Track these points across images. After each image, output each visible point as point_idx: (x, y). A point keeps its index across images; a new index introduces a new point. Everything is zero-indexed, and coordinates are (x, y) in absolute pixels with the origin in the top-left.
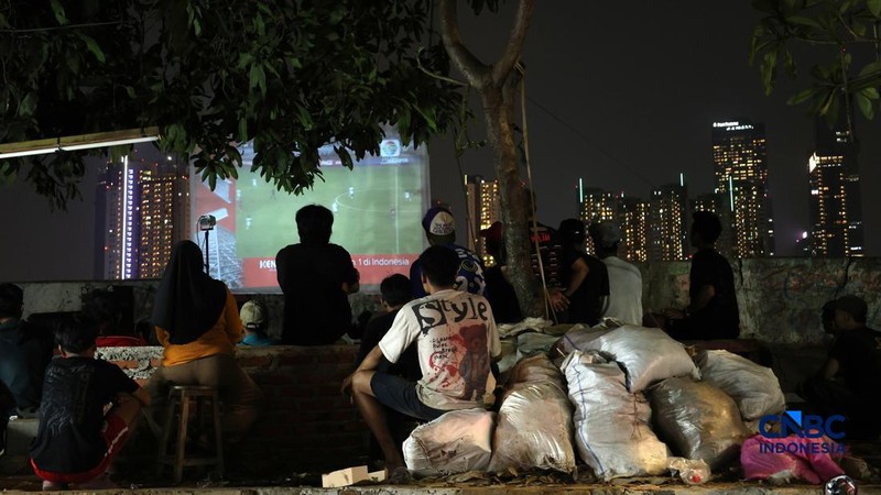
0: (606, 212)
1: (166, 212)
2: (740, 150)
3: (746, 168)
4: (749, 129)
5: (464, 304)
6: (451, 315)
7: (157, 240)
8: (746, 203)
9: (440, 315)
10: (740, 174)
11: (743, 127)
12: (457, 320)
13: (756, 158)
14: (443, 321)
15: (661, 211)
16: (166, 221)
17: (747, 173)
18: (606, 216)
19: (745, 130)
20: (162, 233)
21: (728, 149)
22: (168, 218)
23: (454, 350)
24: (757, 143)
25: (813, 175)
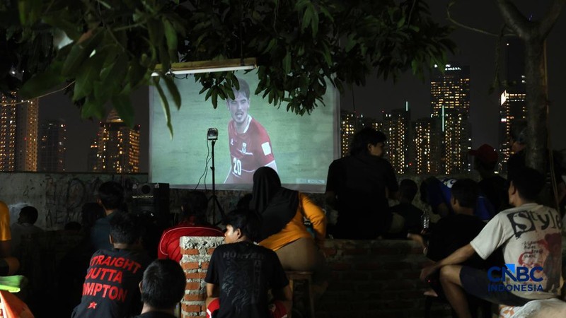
0: (349, 128)
1: (12, 114)
2: (450, 85)
3: (454, 100)
4: (458, 70)
5: (546, 216)
6: (538, 224)
7: (4, 136)
8: (453, 126)
9: (531, 224)
10: (449, 104)
11: (454, 69)
12: (543, 228)
13: (462, 93)
14: (533, 228)
15: (390, 129)
16: (11, 122)
17: (455, 103)
18: (349, 131)
19: (455, 70)
20: (8, 131)
21: (442, 85)
22: (13, 120)
23: (541, 252)
24: (463, 81)
25: (503, 107)
